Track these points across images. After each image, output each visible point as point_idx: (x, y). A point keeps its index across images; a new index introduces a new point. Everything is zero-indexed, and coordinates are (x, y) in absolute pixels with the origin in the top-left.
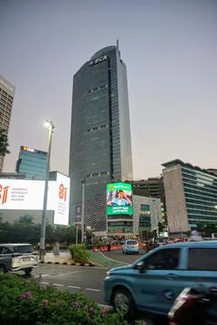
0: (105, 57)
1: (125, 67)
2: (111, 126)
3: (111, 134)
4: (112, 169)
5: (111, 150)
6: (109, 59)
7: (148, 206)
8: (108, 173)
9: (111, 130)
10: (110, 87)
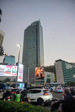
1: (42, 28)
2: (37, 47)
5: (37, 56)
6: (36, 25)
8: (36, 64)
9: (37, 49)
10: (37, 34)
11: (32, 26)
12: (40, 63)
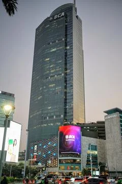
0: (63, 14)
1: (81, 21)
2: (66, 74)
3: (66, 81)
4: (66, 113)
5: (66, 96)
6: (66, 16)
7: (96, 146)
8: (62, 116)
9: (66, 78)
10: (66, 40)
11: (53, 20)
12: (72, 115)
